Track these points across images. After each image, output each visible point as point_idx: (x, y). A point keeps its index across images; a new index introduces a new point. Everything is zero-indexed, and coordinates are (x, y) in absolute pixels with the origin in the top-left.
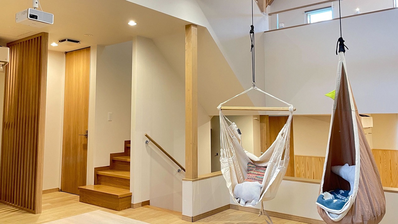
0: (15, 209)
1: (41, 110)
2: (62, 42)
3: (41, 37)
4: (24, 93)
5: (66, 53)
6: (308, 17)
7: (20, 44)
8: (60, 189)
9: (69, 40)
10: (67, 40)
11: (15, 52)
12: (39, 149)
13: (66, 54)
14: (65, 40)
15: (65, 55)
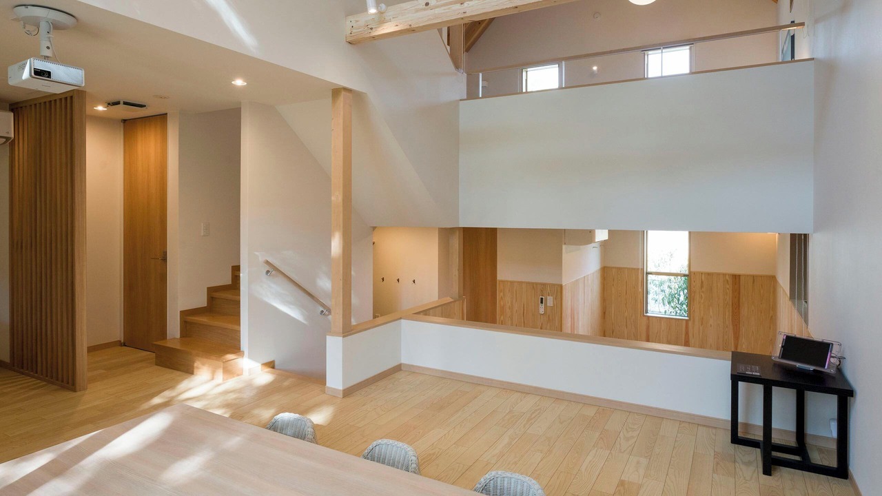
0: (39, 383)
1: (77, 224)
2: (114, 106)
3: (72, 97)
4: (46, 191)
5: (124, 121)
6: (524, 73)
7: (33, 106)
8: (122, 341)
9: (125, 103)
10: (122, 103)
11: (26, 120)
12: (76, 289)
13: (124, 123)
14: (118, 103)
15: (122, 124)
